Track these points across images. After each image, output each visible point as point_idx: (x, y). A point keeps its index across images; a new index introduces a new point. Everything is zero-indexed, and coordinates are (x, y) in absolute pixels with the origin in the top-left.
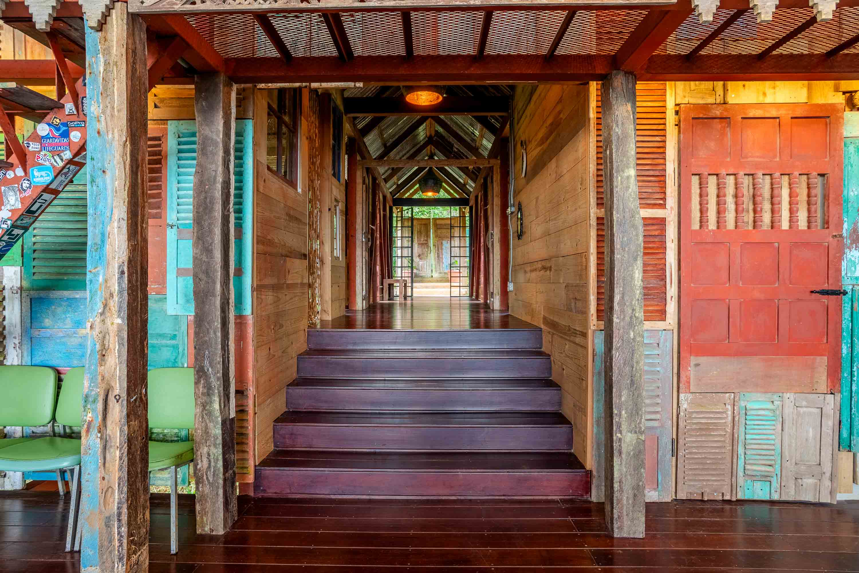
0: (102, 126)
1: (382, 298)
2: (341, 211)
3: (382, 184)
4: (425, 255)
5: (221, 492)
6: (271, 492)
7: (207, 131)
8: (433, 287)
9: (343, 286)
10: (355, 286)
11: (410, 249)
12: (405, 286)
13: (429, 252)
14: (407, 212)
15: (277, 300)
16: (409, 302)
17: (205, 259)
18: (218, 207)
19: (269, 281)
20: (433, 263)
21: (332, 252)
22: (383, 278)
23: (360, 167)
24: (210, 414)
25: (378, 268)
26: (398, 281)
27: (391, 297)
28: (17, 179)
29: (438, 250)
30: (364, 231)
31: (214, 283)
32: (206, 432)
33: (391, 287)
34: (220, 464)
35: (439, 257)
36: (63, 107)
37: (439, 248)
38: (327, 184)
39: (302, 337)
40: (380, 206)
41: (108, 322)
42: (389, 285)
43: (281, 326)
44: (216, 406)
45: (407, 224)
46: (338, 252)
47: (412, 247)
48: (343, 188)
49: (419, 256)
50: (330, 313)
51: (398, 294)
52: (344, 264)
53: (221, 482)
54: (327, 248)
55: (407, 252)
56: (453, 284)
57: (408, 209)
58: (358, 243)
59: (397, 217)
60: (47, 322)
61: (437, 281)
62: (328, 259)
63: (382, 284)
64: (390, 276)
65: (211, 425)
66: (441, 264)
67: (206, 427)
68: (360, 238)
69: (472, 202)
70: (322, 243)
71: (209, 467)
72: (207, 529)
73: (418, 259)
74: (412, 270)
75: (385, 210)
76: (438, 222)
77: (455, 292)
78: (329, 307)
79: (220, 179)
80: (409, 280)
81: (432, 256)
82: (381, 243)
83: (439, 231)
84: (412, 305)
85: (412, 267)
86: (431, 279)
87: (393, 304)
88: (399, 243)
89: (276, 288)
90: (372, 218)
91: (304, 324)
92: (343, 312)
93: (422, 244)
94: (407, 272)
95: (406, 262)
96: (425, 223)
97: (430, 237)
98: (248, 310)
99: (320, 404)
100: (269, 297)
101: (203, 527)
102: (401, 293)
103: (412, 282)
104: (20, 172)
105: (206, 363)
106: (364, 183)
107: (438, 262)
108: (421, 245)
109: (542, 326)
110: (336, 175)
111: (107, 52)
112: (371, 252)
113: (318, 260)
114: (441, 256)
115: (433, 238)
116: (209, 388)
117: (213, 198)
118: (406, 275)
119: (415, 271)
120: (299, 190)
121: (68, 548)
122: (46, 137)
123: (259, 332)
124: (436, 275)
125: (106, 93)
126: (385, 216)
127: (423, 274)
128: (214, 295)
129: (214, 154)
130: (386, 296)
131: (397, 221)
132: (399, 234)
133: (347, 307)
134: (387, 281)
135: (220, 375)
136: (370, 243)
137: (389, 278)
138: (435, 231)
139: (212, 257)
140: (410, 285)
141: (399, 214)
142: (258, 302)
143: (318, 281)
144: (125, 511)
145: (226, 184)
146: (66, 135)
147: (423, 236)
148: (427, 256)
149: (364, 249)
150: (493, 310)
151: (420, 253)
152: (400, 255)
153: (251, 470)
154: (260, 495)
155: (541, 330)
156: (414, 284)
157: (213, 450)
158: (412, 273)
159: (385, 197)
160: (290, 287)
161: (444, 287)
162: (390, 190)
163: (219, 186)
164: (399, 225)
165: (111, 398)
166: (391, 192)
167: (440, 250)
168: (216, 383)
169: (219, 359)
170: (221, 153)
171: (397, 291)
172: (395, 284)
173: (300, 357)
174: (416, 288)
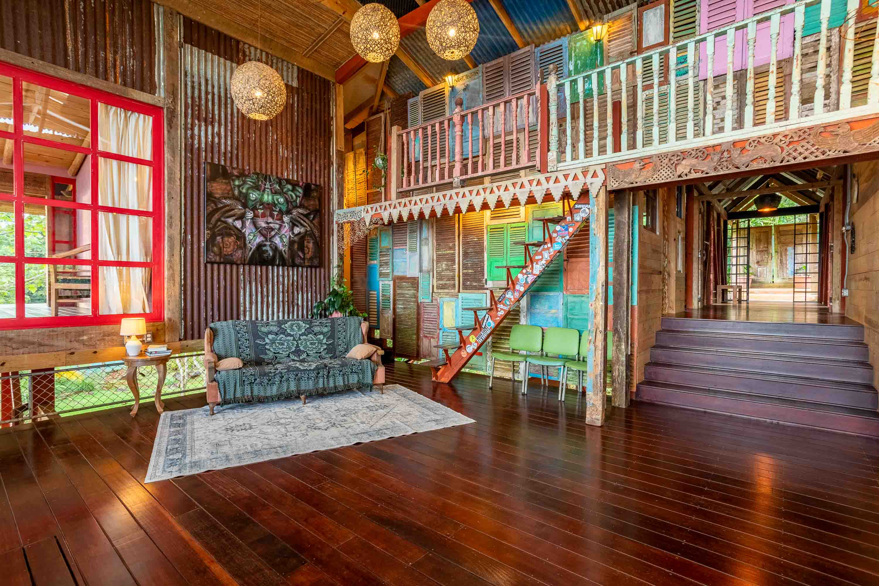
0: (596, 232)
1: (716, 301)
2: (682, 238)
3: (716, 205)
4: (765, 261)
5: (624, 387)
6: (645, 399)
7: (620, 218)
8: (775, 293)
9: (683, 291)
10: (692, 291)
11: (746, 258)
12: (740, 291)
13: (770, 258)
14: (743, 223)
15: (647, 298)
16: (744, 305)
17: (618, 277)
18: (626, 253)
19: (644, 288)
20: (775, 268)
21: (676, 268)
22: (716, 284)
23: (697, 201)
24: (620, 350)
25: (712, 276)
26: (732, 287)
27: (724, 299)
28: (548, 249)
29: (781, 256)
30: (700, 249)
31: (623, 289)
32: (618, 358)
33: (724, 292)
34: (624, 374)
35: (782, 263)
36: (566, 218)
37: (782, 254)
38: (672, 223)
39: (659, 322)
40: (714, 224)
41: (597, 304)
42: (723, 290)
43: (649, 313)
44: (623, 347)
45: (744, 234)
46: (680, 267)
47: (748, 256)
48: (684, 223)
49: (758, 262)
50: (674, 308)
51: (732, 298)
52: (684, 276)
53: (624, 383)
54: (673, 265)
55: (742, 261)
56: (796, 290)
57: (744, 222)
58: (695, 259)
59: (732, 229)
60: (537, 306)
61: (780, 287)
62: (674, 273)
63: (715, 289)
64: (724, 281)
65: (620, 356)
66: (785, 270)
67: (618, 356)
68: (697, 254)
69: (822, 209)
70: (669, 262)
71: (619, 375)
72: (617, 404)
73: (756, 266)
74: (748, 276)
75: (719, 225)
76: (781, 229)
77: (800, 297)
78: (673, 304)
79: (626, 240)
80: (744, 286)
81: (773, 264)
82: (714, 255)
83: (783, 238)
84: (748, 308)
85: (748, 274)
86: (772, 285)
87: (727, 306)
88: (734, 252)
89: (647, 292)
90: (707, 235)
91: (659, 314)
92: (683, 309)
93: (762, 251)
94: (742, 279)
95: (742, 270)
96: (766, 231)
97: (771, 242)
98: (635, 303)
99: (671, 360)
100: (644, 296)
101: (615, 403)
102: (735, 297)
103: (748, 288)
104: (549, 245)
105: (619, 326)
106: (700, 213)
107: (780, 268)
108: (759, 252)
109: (864, 324)
110: (679, 214)
111: (598, 205)
112: (705, 264)
113: (666, 274)
114: (784, 262)
115: (775, 244)
116: (620, 338)
117: (623, 250)
118: (742, 281)
119: (752, 277)
120: (658, 233)
121: (559, 399)
122: (560, 231)
123: (640, 316)
124: (777, 280)
125: (597, 220)
126: (719, 231)
127: (762, 280)
128: (623, 295)
129: (623, 229)
130: (719, 299)
131: (732, 232)
132: (734, 244)
133: (685, 306)
134: (720, 287)
135: (625, 332)
136: (705, 257)
137: (723, 284)
138: (778, 238)
139: (622, 277)
140: (745, 290)
141: (735, 226)
142: (640, 299)
143: (666, 287)
144: (602, 374)
145: (629, 242)
146: (567, 229)
147: (762, 243)
148: (767, 262)
149: (700, 262)
150: (832, 313)
151: (760, 260)
152: (734, 263)
153: (635, 385)
154: (639, 400)
155: (862, 326)
156: (750, 290)
157: (621, 368)
158: (748, 279)
159: (719, 215)
160: (653, 291)
161: (787, 293)
162: (725, 206)
163: (626, 243)
164: (735, 236)
165: (598, 332)
166: (725, 208)
167: (784, 257)
168: (623, 337)
169: (625, 325)
170: (627, 228)
171: (730, 296)
172: (729, 290)
173: (658, 333)
174: (752, 293)
